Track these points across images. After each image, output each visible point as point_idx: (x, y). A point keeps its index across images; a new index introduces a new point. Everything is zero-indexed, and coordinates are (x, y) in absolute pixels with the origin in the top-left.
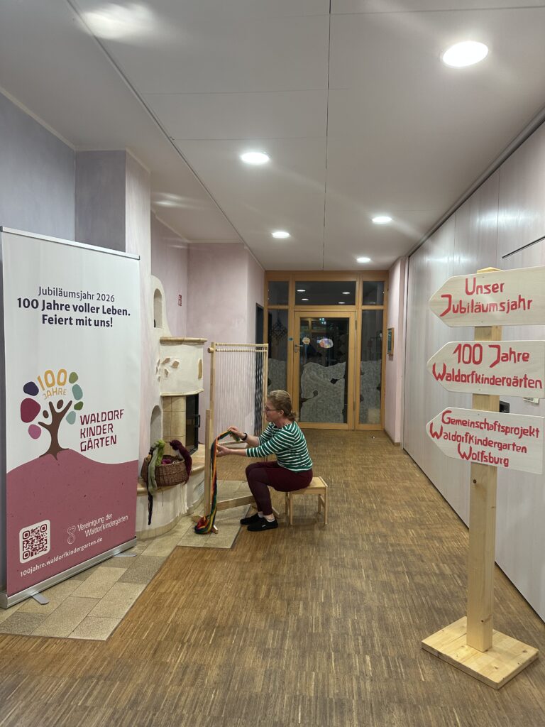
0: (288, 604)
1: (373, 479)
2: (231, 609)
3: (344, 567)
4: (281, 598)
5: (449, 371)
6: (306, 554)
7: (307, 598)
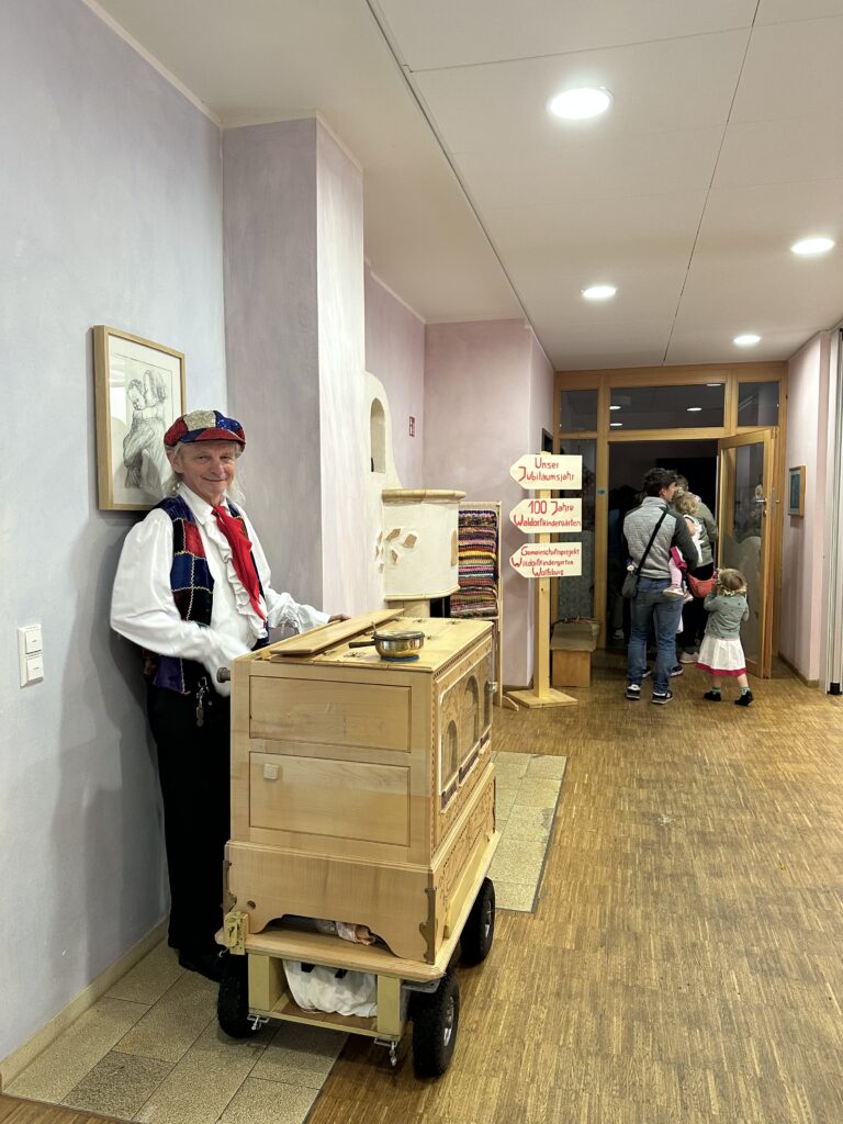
0: (682, 1079)
1: (786, 759)
2: (551, 1079)
3: (782, 974)
4: (660, 1055)
5: (525, 519)
6: (691, 937)
7: (719, 1062)
